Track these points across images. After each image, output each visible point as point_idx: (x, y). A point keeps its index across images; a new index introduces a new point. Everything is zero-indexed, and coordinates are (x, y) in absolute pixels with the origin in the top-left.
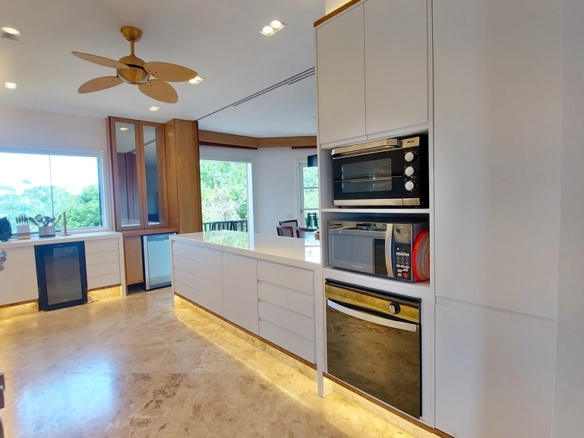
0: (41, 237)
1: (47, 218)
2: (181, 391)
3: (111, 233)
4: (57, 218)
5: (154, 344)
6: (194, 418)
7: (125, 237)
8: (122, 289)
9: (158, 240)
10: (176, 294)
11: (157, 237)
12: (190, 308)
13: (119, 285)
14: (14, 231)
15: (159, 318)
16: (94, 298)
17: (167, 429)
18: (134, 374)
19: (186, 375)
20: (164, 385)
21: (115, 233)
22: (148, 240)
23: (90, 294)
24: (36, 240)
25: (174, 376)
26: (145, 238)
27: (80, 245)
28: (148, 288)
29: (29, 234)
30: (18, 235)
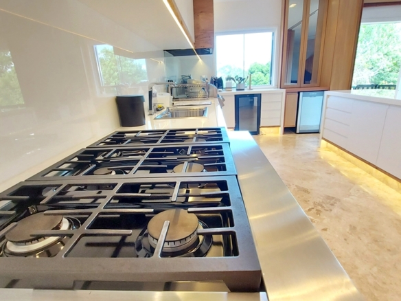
0: (237, 90)
1: (241, 78)
2: (336, 210)
3: (276, 89)
4: (246, 77)
5: (309, 170)
6: (351, 234)
7: (287, 93)
8: (281, 130)
9: (311, 96)
10: (323, 138)
11: (311, 93)
12: (335, 152)
13: (279, 126)
14: (224, 86)
15: (308, 154)
16: (263, 133)
17: (328, 232)
18: (296, 186)
19: (339, 200)
20: (321, 201)
21: (279, 89)
22: (303, 96)
23: (261, 129)
24: (234, 92)
25: (329, 198)
26: (301, 94)
27: (259, 96)
28: (298, 132)
29: (231, 88)
30: (226, 88)
